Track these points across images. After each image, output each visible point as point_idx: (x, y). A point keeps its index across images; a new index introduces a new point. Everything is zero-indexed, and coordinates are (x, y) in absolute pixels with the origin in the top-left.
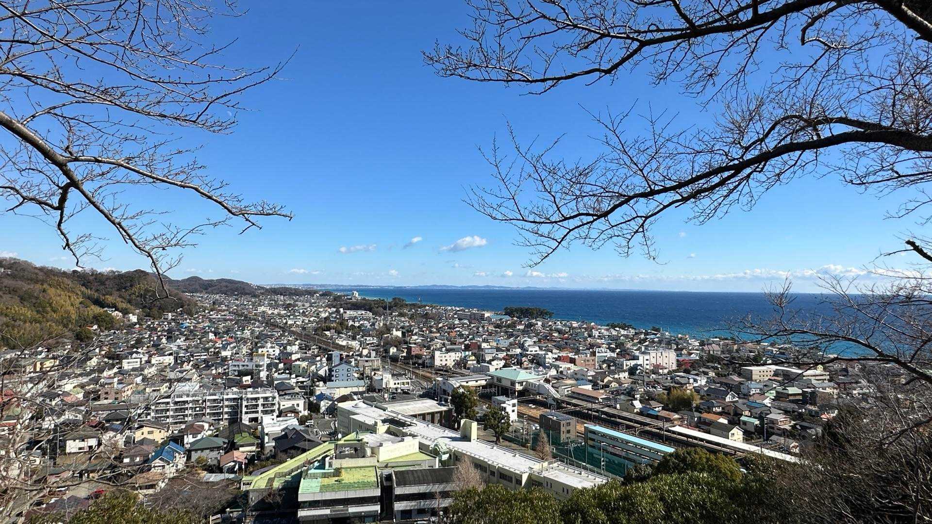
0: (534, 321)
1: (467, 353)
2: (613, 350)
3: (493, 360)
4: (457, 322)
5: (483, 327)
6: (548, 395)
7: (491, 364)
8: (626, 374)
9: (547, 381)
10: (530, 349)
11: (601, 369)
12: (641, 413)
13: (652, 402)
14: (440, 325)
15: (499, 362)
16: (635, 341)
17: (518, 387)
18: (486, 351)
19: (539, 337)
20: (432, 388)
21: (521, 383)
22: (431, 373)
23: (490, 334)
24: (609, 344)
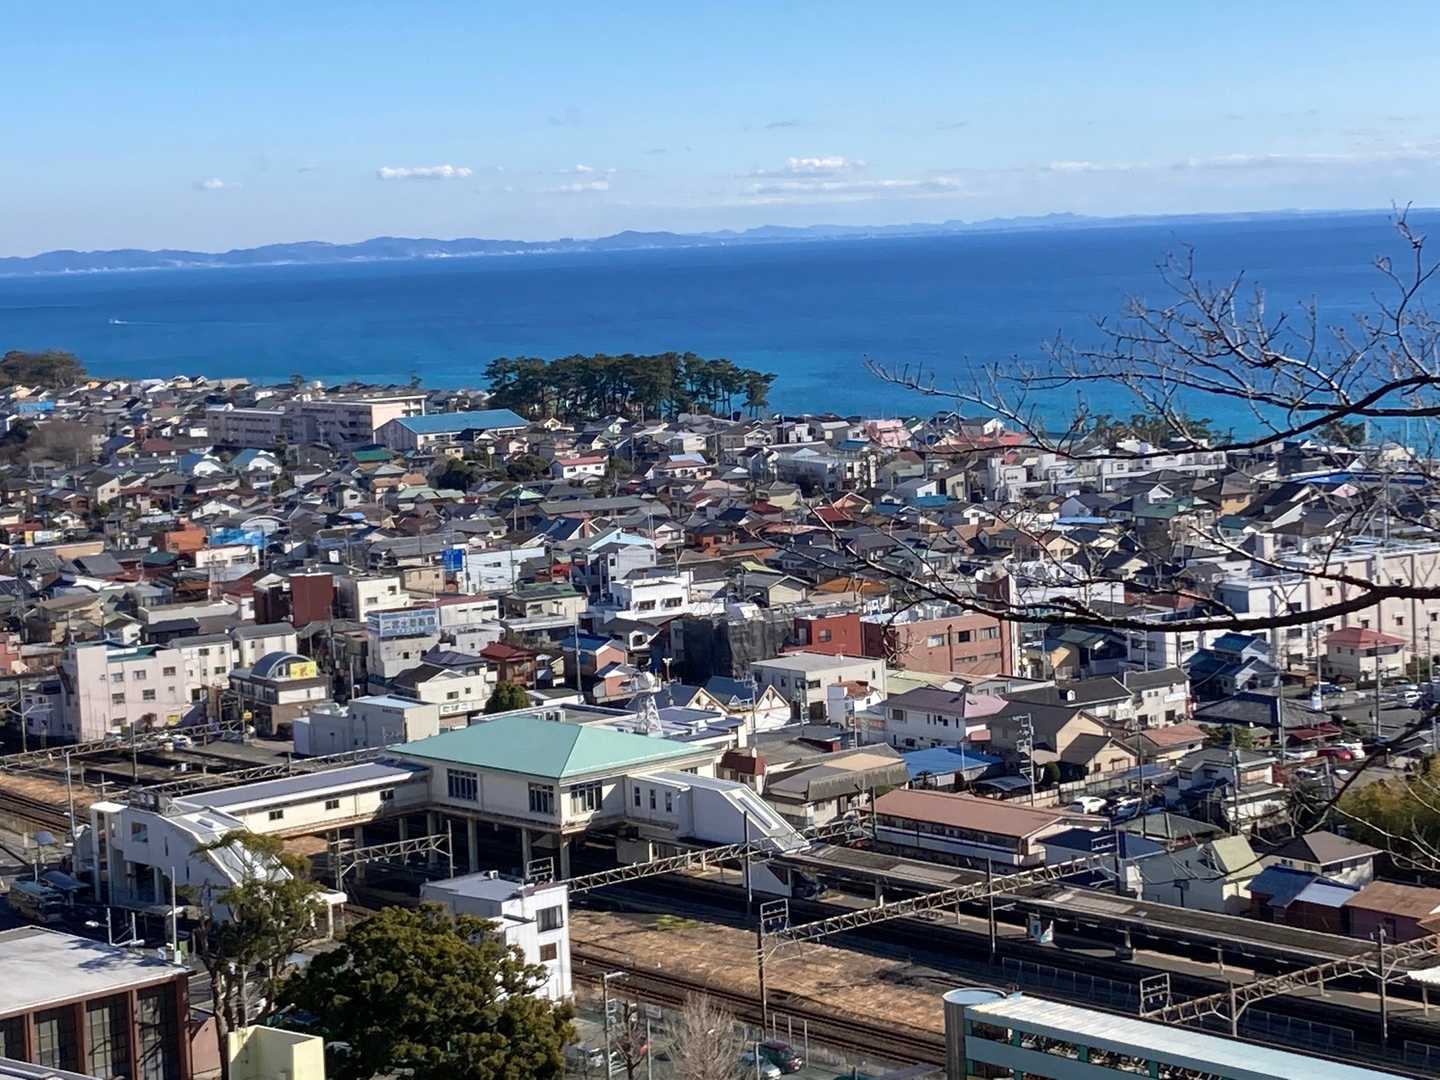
0: (658, 431)
1: (272, 645)
2: (1108, 570)
3: (425, 673)
4: (206, 467)
5: (364, 483)
6: (743, 847)
7: (414, 696)
8: (1179, 696)
9: (738, 765)
10: (638, 596)
11: (1038, 676)
12: (1261, 905)
13: (1316, 840)
14: (106, 493)
15: (458, 684)
16: (1231, 507)
17: (573, 815)
18: (385, 626)
19: (694, 520)
20: (65, 865)
21: (587, 791)
22: (56, 775)
23: (408, 524)
24: (1084, 534)
